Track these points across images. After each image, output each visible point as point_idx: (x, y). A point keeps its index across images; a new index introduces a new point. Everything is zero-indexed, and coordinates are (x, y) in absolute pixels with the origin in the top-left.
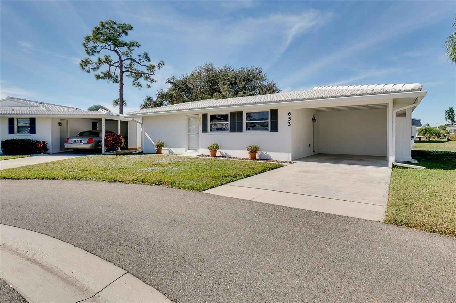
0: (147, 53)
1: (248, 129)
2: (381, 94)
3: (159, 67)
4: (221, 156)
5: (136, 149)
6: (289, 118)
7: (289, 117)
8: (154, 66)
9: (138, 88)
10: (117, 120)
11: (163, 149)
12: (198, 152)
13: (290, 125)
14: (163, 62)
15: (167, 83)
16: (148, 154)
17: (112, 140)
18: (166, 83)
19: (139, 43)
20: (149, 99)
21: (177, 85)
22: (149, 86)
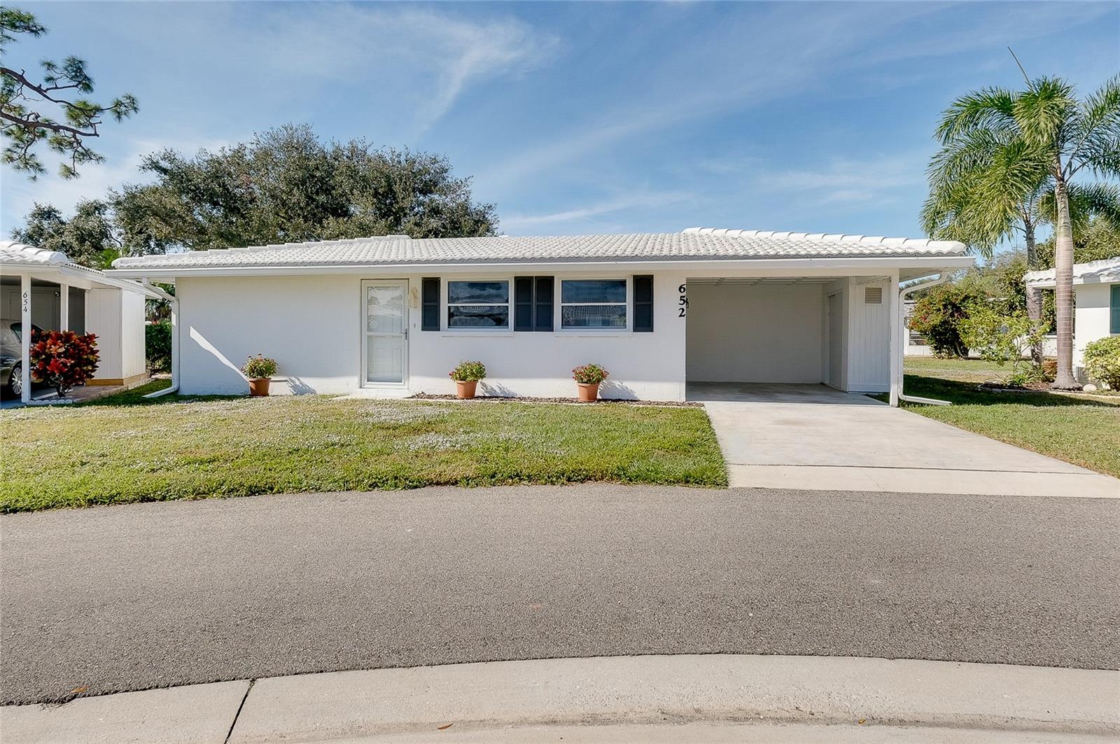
0: (80, 62)
1: (566, 323)
2: (872, 257)
3: (119, 113)
4: (487, 395)
5: (120, 382)
6: (681, 300)
7: (681, 297)
8: (98, 110)
9: (25, 174)
10: (58, 286)
11: (272, 379)
12: (406, 387)
13: (684, 316)
14: (133, 101)
15: (144, 168)
16: (230, 398)
17: (66, 354)
18: (142, 170)
19: (40, 21)
20: (48, 214)
21: (191, 181)
22: (69, 173)
